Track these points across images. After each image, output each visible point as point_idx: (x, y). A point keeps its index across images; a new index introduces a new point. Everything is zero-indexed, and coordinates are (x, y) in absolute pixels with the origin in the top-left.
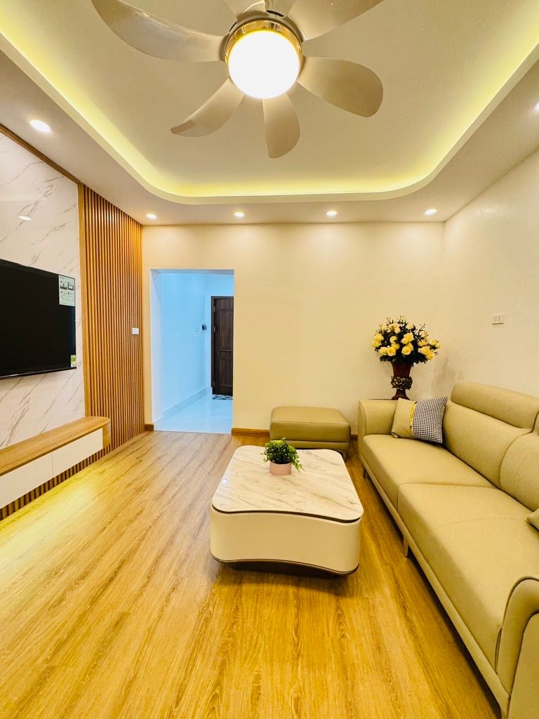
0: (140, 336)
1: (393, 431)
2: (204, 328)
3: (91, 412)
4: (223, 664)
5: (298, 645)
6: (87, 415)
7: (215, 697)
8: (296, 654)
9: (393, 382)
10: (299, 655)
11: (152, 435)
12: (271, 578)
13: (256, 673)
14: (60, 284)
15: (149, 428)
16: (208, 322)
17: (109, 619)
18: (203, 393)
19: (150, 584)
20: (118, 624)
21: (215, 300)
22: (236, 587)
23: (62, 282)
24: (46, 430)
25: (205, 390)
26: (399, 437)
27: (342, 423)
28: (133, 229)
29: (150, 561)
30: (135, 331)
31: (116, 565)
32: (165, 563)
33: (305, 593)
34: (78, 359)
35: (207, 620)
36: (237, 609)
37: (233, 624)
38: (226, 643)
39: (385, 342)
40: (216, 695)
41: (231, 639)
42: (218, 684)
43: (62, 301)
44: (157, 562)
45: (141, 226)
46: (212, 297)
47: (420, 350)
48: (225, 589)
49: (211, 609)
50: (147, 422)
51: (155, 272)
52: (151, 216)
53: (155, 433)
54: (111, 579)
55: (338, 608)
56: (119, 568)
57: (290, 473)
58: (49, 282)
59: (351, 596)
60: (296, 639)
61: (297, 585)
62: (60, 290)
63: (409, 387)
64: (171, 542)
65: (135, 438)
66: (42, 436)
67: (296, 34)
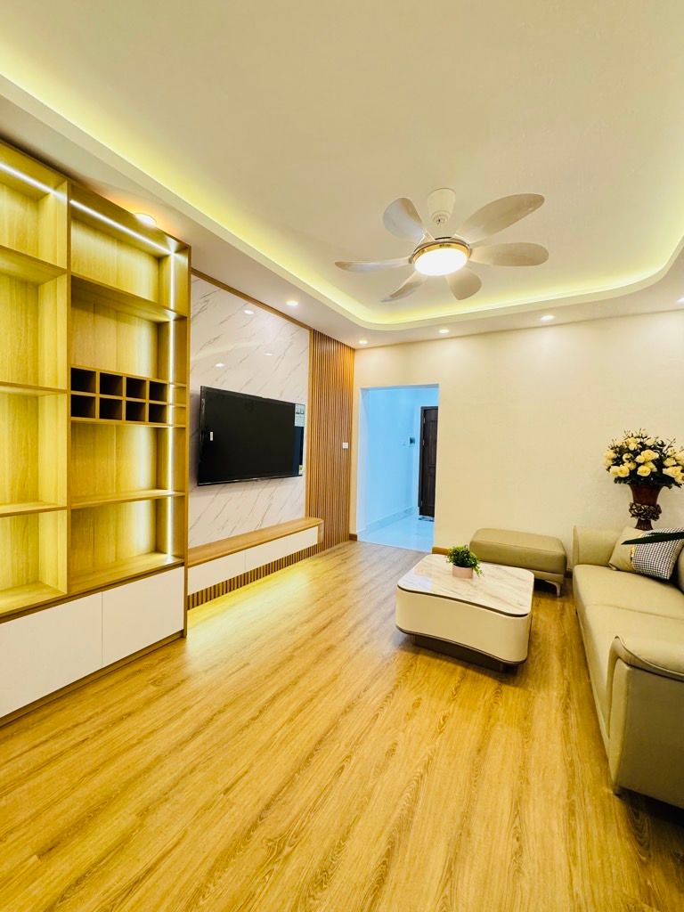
0: (349, 451)
1: (610, 562)
2: (412, 441)
3: (309, 514)
4: (397, 686)
5: (455, 695)
6: (306, 515)
8: (452, 699)
9: (631, 509)
10: (454, 700)
11: (354, 545)
13: (419, 697)
14: (296, 411)
15: (353, 538)
16: (417, 436)
17: (324, 646)
18: (408, 512)
19: (350, 637)
20: (330, 649)
21: (425, 411)
22: (410, 655)
23: (297, 409)
24: (281, 522)
25: (411, 509)
26: (618, 570)
27: (558, 551)
28: (348, 353)
29: (350, 625)
30: (345, 445)
31: (328, 621)
32: (361, 628)
34: (303, 469)
36: (412, 665)
38: (400, 678)
39: (618, 462)
40: (389, 696)
41: (404, 678)
42: (391, 693)
43: (297, 423)
44: (355, 627)
45: (354, 350)
46: (422, 408)
47: (665, 471)
48: (405, 653)
49: (392, 660)
50: (352, 532)
51: (365, 390)
52: (363, 342)
53: (358, 543)
54: (324, 628)
55: (498, 688)
56: (329, 623)
57: (471, 577)
58: (288, 409)
59: (516, 686)
60: (454, 692)
61: (466, 667)
62: (296, 415)
63: (656, 518)
64: (366, 618)
65: (341, 545)
66: (278, 526)
67: (462, 244)
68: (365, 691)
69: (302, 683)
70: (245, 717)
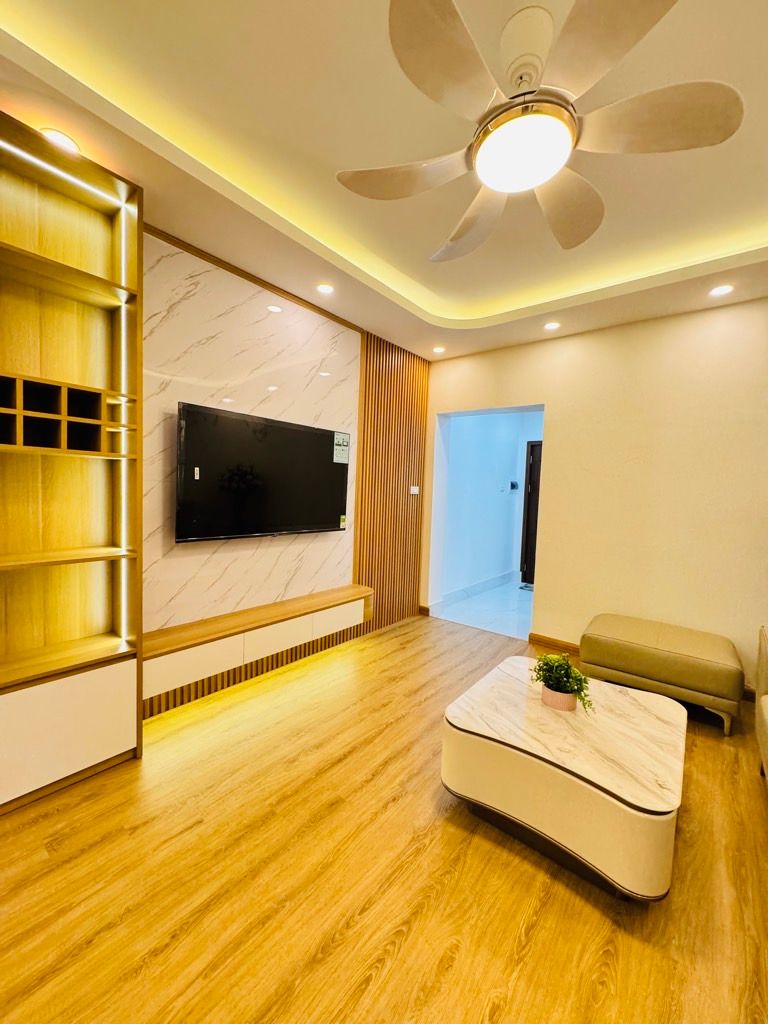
0: (420, 498)
2: (514, 486)
3: (358, 580)
4: (421, 906)
5: (524, 948)
6: (354, 582)
7: (399, 933)
8: (517, 957)
10: (520, 960)
11: (424, 622)
12: (518, 846)
13: (455, 942)
14: (336, 441)
15: (424, 612)
16: (521, 478)
17: (326, 797)
18: (506, 578)
19: (372, 783)
20: (334, 805)
21: (532, 446)
22: (466, 834)
23: (337, 439)
24: (315, 592)
25: (509, 574)
28: (419, 367)
29: (380, 759)
30: (415, 490)
31: (348, 748)
32: (392, 769)
33: (561, 891)
34: (349, 520)
35: (418, 851)
36: (457, 859)
37: (447, 872)
38: (431, 887)
40: (402, 931)
41: (439, 887)
42: (407, 922)
43: (338, 458)
44: (386, 763)
45: (428, 363)
46: (529, 443)
48: (452, 829)
49: (427, 841)
50: (422, 604)
51: (444, 416)
52: (439, 350)
53: (430, 619)
54: (340, 760)
56: (350, 753)
58: (324, 440)
60: (523, 938)
61: (554, 876)
62: (335, 447)
64: (408, 749)
65: (406, 621)
66: (311, 596)
67: (559, 102)
68: (363, 910)
69: (265, 877)
70: (143, 946)
